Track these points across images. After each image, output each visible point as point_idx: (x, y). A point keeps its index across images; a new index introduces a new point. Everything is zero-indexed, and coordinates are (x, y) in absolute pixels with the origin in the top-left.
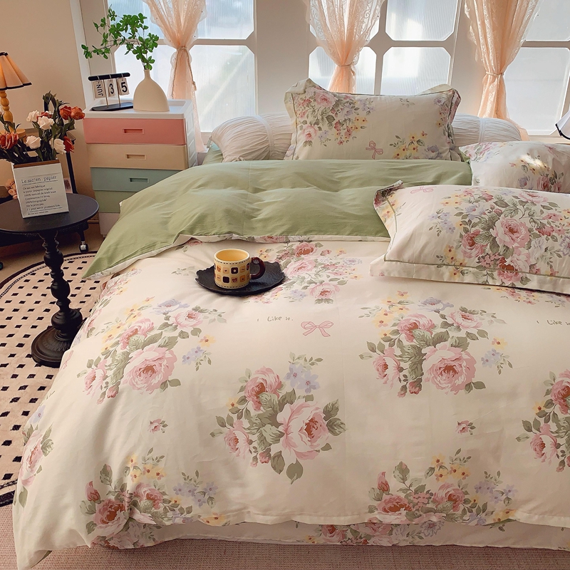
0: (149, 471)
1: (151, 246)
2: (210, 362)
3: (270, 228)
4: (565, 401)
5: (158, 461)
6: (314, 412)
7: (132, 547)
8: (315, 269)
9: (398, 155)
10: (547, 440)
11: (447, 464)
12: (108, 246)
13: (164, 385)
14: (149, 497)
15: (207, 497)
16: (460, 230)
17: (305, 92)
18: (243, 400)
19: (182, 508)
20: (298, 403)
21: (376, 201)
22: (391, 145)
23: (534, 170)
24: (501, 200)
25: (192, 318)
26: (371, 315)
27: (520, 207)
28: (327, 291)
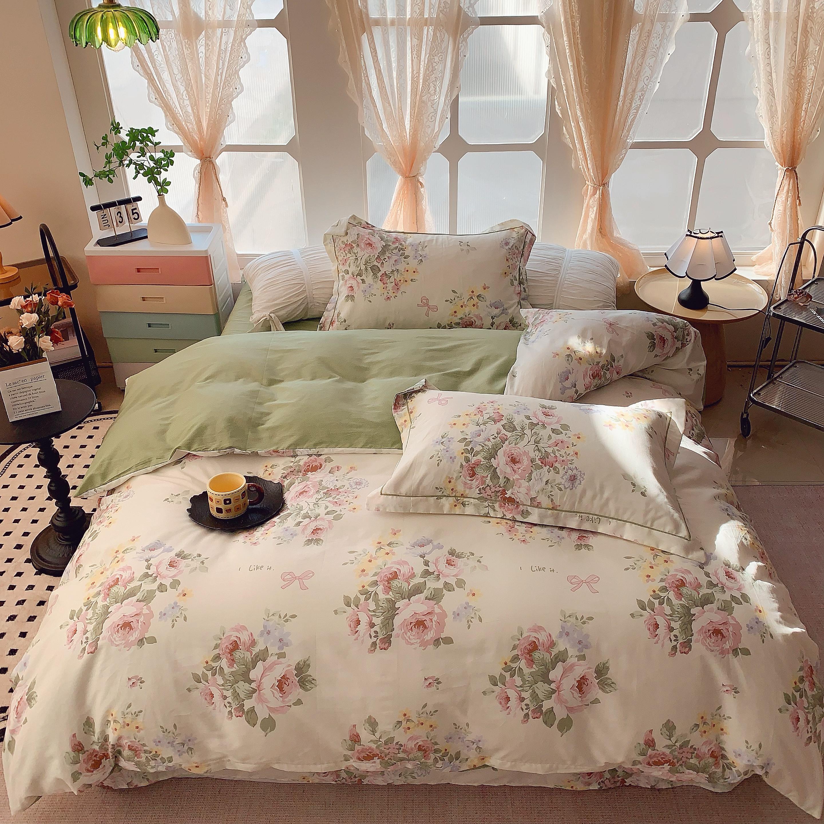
0: (128, 725)
1: (146, 463)
2: (185, 619)
3: (276, 439)
4: (531, 656)
5: (137, 716)
6: (285, 669)
7: (126, 787)
8: (316, 496)
10: (512, 694)
11: (414, 717)
12: (102, 460)
13: (141, 642)
14: (130, 748)
15: (186, 747)
16: (460, 459)
17: (347, 234)
18: (217, 658)
19: (162, 758)
20: (270, 660)
21: (395, 405)
22: (446, 301)
23: (580, 359)
24: (511, 422)
25: (173, 566)
26: (355, 562)
27: (527, 431)
28: (320, 529)
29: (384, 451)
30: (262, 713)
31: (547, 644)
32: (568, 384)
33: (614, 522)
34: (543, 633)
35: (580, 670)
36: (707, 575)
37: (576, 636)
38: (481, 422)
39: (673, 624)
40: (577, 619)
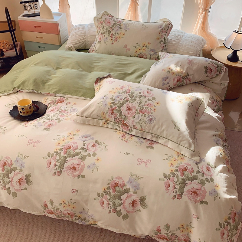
3: (50, 89)
4: (115, 188)
6: (22, 176)
9: (137, 52)
10: (105, 201)
11: (67, 203)
16: (109, 106)
17: (102, 18)
20: (17, 171)
21: (96, 82)
22: (134, 47)
23: (173, 73)
24: (132, 94)
26: (58, 139)
27: (138, 98)
28: (51, 125)
29: (88, 99)
30: (12, 190)
31: (122, 185)
32: (166, 82)
33: (165, 140)
34: (121, 180)
35: (134, 197)
36: (198, 167)
37: (134, 184)
38: (121, 92)
39: (176, 186)
40: (136, 177)
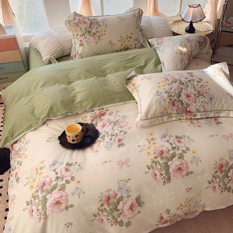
1: (30, 126)
2: (84, 193)
3: (83, 106)
4: (221, 170)
6: (132, 201)
8: (110, 126)
9: (122, 45)
10: (217, 185)
13: (67, 208)
16: (168, 100)
17: (74, 19)
18: (102, 205)
20: (124, 200)
21: (126, 83)
22: (118, 41)
23: (184, 53)
24: (181, 81)
25: (68, 171)
26: (143, 150)
27: (189, 84)
28: (121, 139)
30: (125, 221)
31: (226, 164)
32: (183, 64)
33: (226, 112)
34: (224, 160)
38: (170, 83)
